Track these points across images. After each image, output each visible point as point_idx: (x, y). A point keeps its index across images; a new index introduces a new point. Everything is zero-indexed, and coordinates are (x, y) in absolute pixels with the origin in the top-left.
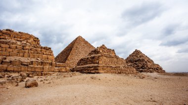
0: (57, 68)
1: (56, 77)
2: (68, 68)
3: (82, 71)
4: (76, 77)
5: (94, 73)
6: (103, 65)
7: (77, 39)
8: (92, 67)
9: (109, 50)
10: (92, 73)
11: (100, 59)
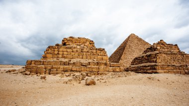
0: (112, 68)
1: (111, 77)
2: (122, 68)
3: (137, 71)
4: (131, 77)
5: (151, 73)
7: (129, 37)
8: (148, 66)
9: (170, 46)
11: (158, 57)
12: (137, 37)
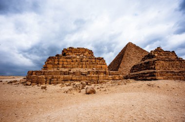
0: (111, 76)
1: (111, 85)
5: (150, 80)
10: (148, 80)
11: (156, 64)
12: (134, 46)
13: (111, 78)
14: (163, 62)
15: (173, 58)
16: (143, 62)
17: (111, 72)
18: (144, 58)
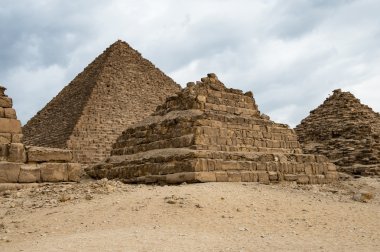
0: (33, 167)
1: (29, 202)
2: (76, 166)
3: (130, 176)
4: (107, 200)
5: (178, 183)
6: (213, 150)
7: (108, 52)
8: (170, 159)
9: (234, 94)
10: (170, 183)
11: (199, 129)
12: (136, 56)
13: (32, 176)
14: (220, 124)
15: (247, 113)
16: (159, 119)
17: (35, 149)
18: (164, 107)
